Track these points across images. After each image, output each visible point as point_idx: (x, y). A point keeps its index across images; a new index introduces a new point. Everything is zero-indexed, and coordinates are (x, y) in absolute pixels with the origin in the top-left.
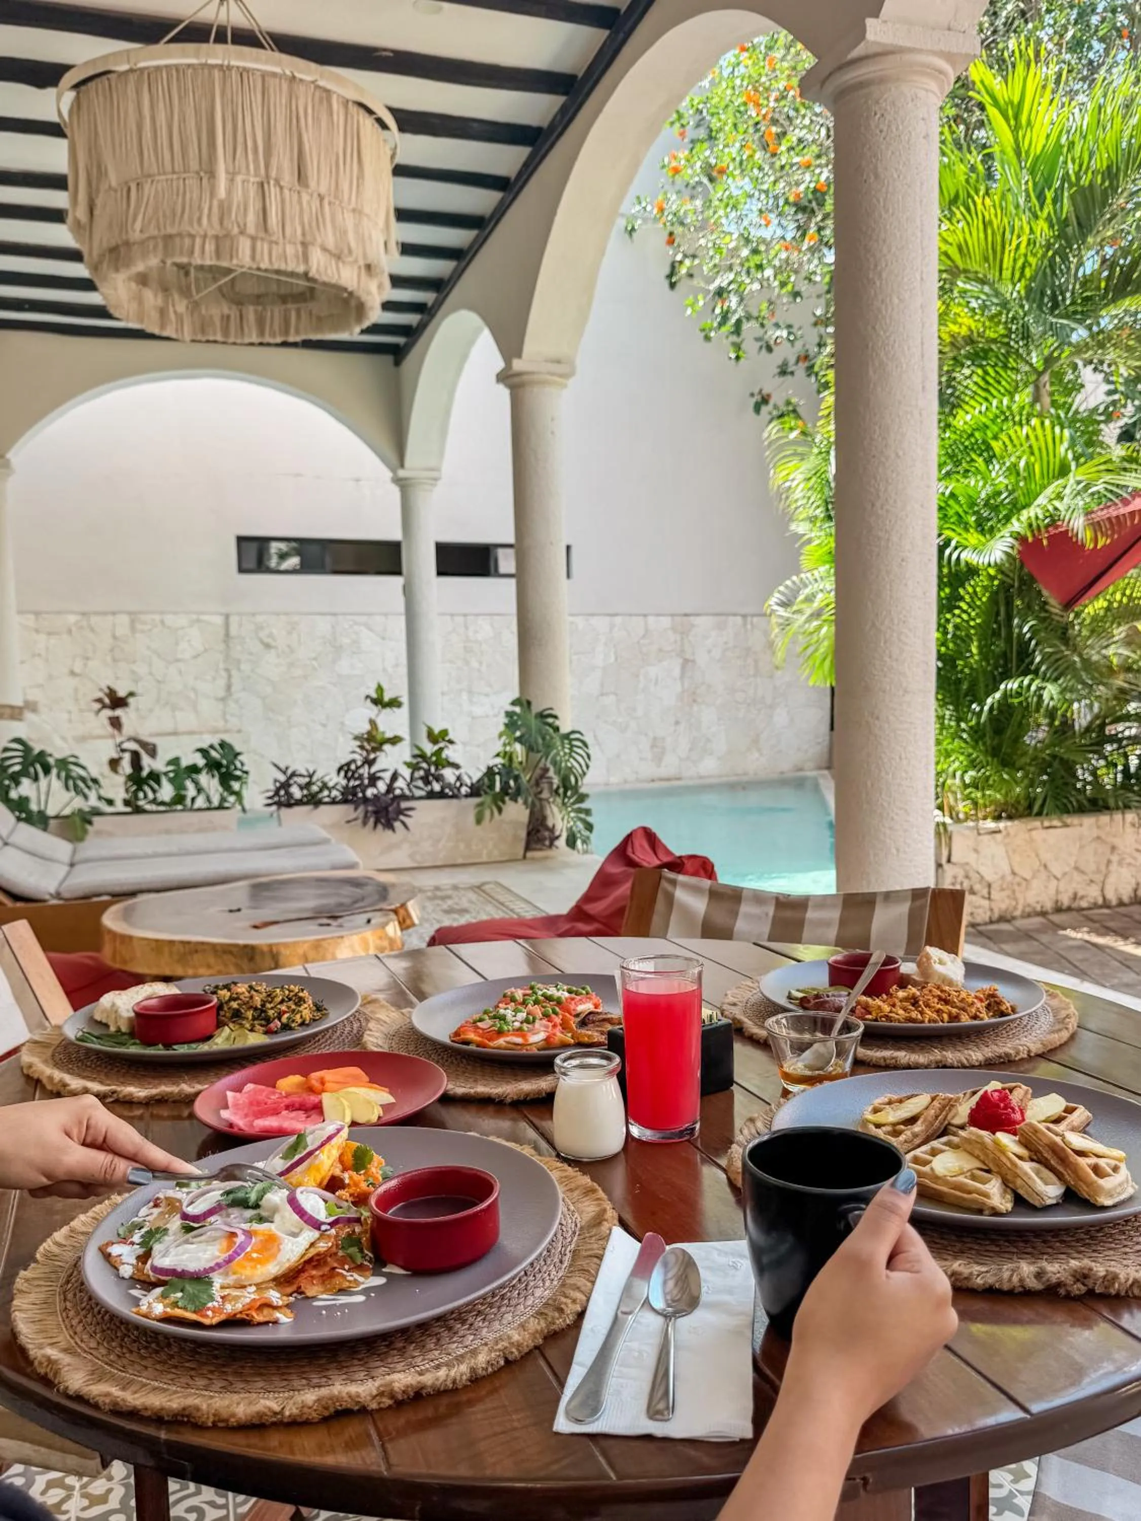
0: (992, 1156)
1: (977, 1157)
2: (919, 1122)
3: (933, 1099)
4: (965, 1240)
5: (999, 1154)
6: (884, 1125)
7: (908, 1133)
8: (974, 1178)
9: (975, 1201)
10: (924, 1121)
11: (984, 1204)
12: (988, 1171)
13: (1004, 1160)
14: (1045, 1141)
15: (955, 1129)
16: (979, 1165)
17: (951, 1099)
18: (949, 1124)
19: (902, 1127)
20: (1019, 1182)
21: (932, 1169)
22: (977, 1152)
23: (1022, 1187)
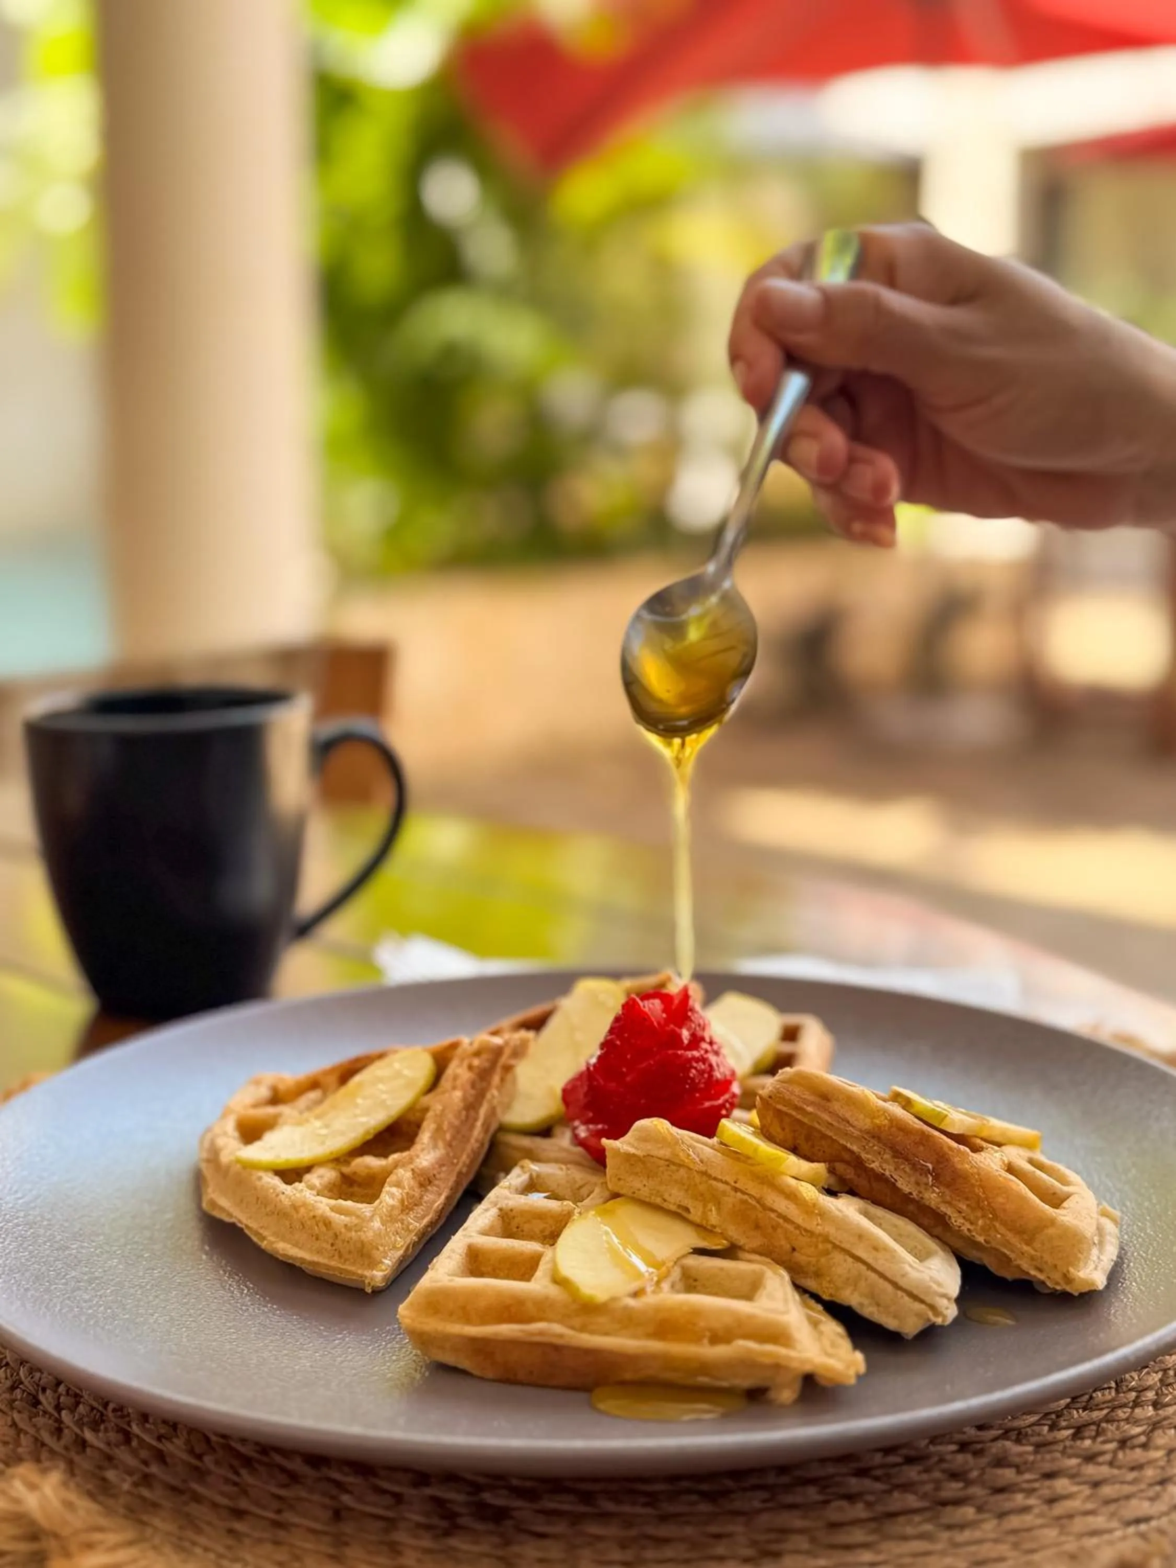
0: (731, 1199)
1: (680, 1215)
2: (425, 1137)
3: (441, 1061)
4: (738, 1504)
5: (753, 1188)
6: (308, 1169)
7: (404, 1174)
8: (691, 1283)
9: (747, 1363)
10: (438, 1132)
11: (777, 1367)
12: (730, 1252)
13: (782, 1205)
14: (864, 1123)
15: (526, 1142)
16: (691, 1239)
17: (498, 1052)
18: (502, 1128)
19: (371, 1162)
20: (841, 1266)
21: (559, 1281)
22: (675, 1196)
23: (854, 1282)
